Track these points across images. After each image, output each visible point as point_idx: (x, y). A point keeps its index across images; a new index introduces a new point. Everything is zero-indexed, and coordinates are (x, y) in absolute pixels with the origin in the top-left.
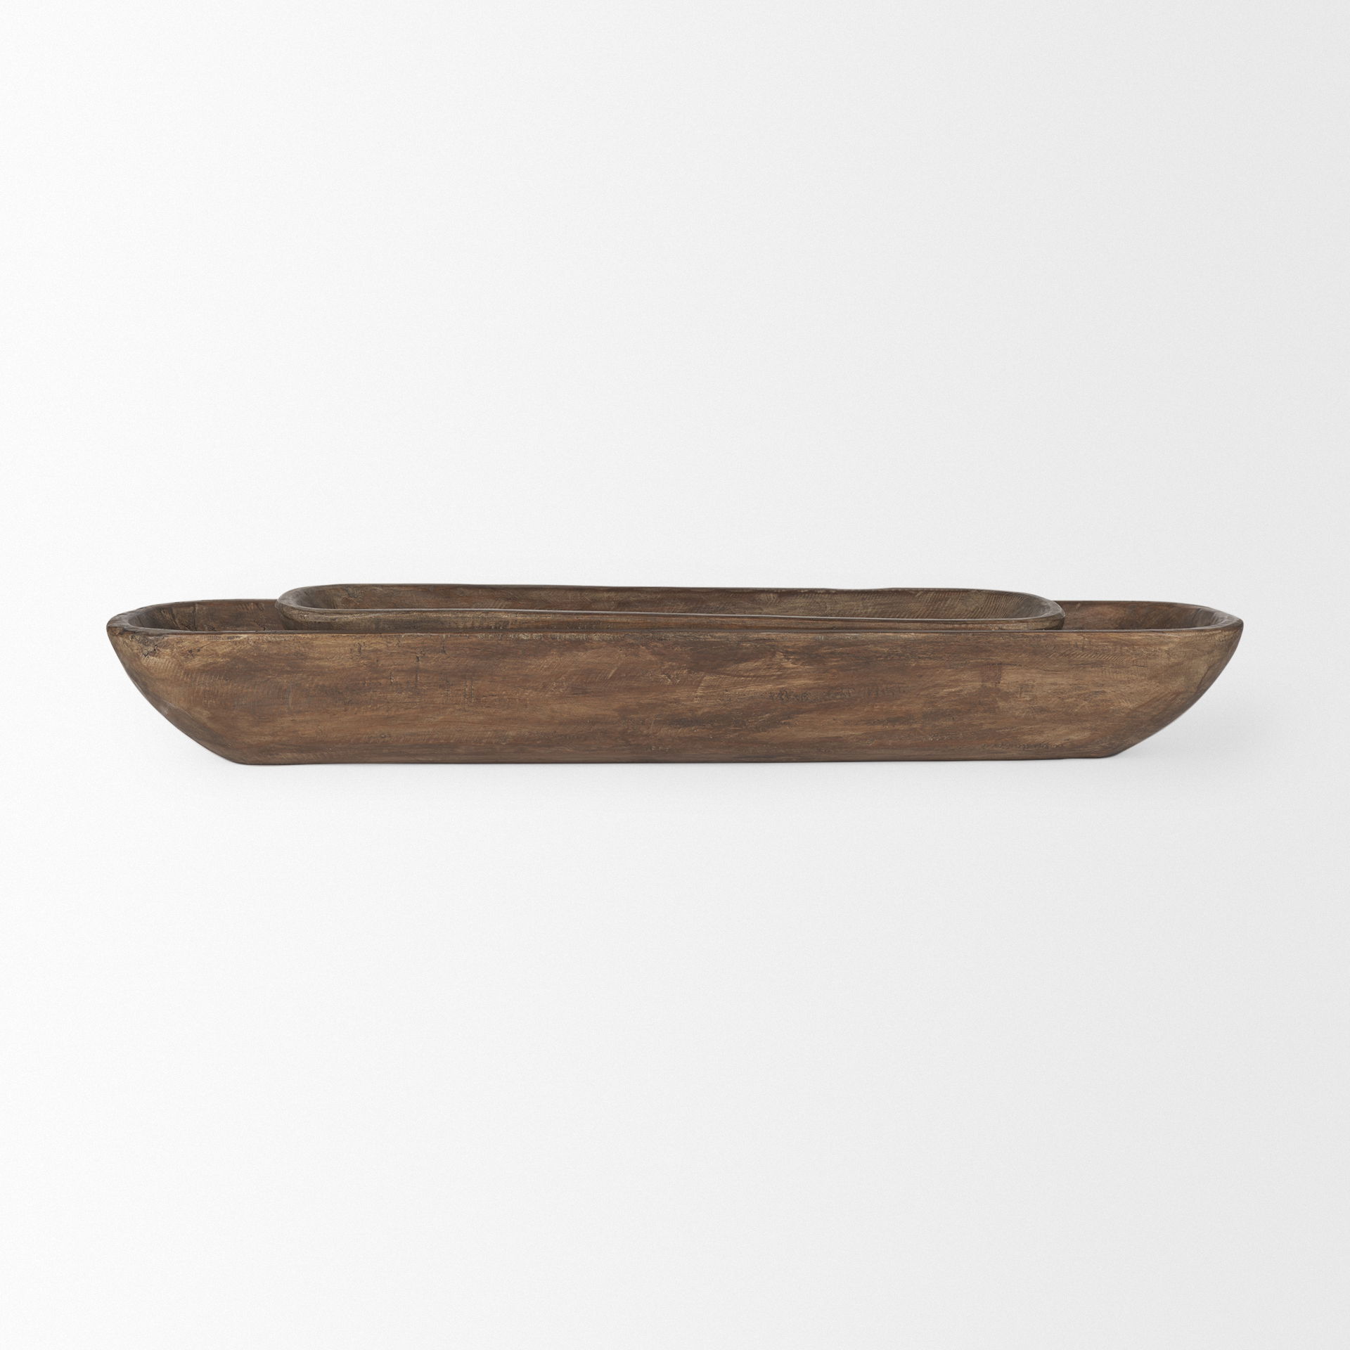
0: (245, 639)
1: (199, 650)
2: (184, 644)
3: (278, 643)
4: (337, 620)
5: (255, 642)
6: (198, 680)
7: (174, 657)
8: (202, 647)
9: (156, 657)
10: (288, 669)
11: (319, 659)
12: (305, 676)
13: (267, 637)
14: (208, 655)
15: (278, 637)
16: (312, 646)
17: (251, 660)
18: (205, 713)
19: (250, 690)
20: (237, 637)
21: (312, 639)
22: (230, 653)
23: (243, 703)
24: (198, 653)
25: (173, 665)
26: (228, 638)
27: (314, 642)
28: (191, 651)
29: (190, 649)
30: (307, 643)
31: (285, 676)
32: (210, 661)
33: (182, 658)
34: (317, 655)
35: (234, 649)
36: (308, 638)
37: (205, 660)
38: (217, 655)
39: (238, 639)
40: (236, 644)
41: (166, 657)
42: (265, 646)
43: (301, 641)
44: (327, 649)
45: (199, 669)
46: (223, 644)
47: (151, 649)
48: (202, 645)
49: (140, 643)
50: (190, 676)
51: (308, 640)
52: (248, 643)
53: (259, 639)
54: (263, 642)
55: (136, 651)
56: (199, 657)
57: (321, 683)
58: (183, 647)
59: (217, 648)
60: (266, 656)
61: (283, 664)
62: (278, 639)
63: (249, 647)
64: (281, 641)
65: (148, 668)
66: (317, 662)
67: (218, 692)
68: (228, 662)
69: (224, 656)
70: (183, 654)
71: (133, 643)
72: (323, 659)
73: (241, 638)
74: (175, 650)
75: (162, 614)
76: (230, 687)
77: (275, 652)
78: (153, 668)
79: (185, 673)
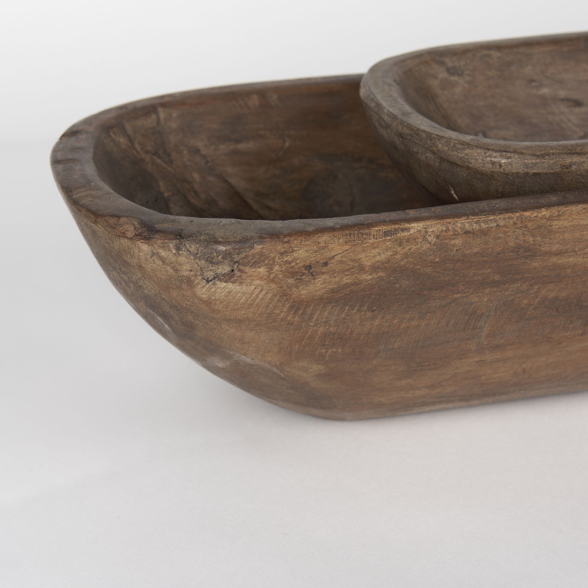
0: (419, 231)
1: (326, 264)
2: (295, 255)
3: (484, 233)
4: (574, 167)
5: (438, 237)
6: (315, 317)
7: (273, 281)
8: (333, 257)
9: (233, 282)
10: (497, 277)
11: (560, 253)
12: (525, 287)
13: (463, 224)
14: (343, 271)
15: (486, 222)
16: (550, 232)
17: (428, 270)
18: (316, 368)
19: (414, 323)
20: (403, 230)
21: (551, 218)
22: (388, 261)
23: (396, 346)
24: (325, 269)
25: (270, 296)
26: (386, 234)
27: (555, 223)
28: (309, 267)
29: (308, 263)
30: (539, 227)
31: (487, 291)
32: (346, 280)
33: (291, 281)
34: (555, 248)
35: (396, 253)
36: (544, 217)
37: (337, 279)
38: (362, 269)
39: (405, 234)
40: (400, 244)
41: (258, 282)
42: (458, 242)
43: (529, 224)
44: (577, 235)
45: (321, 299)
46: (374, 246)
47: (225, 269)
48: (333, 254)
49: (200, 258)
50: (300, 312)
51: (544, 221)
52: (424, 239)
53: (448, 229)
54: (456, 235)
55: (186, 273)
56: (324, 277)
57: (552, 295)
58: (295, 260)
59: (362, 256)
60: (458, 260)
61: (488, 271)
62: (484, 226)
63: (426, 246)
64: (489, 229)
65: (208, 303)
66: (554, 260)
67: (352, 332)
68: (381, 279)
69: (375, 268)
70: (293, 274)
71: (182, 259)
72: (566, 252)
73: (412, 231)
74: (277, 268)
75: (113, 140)
76: (377, 322)
77: (476, 250)
78: (222, 302)
79: (292, 307)
